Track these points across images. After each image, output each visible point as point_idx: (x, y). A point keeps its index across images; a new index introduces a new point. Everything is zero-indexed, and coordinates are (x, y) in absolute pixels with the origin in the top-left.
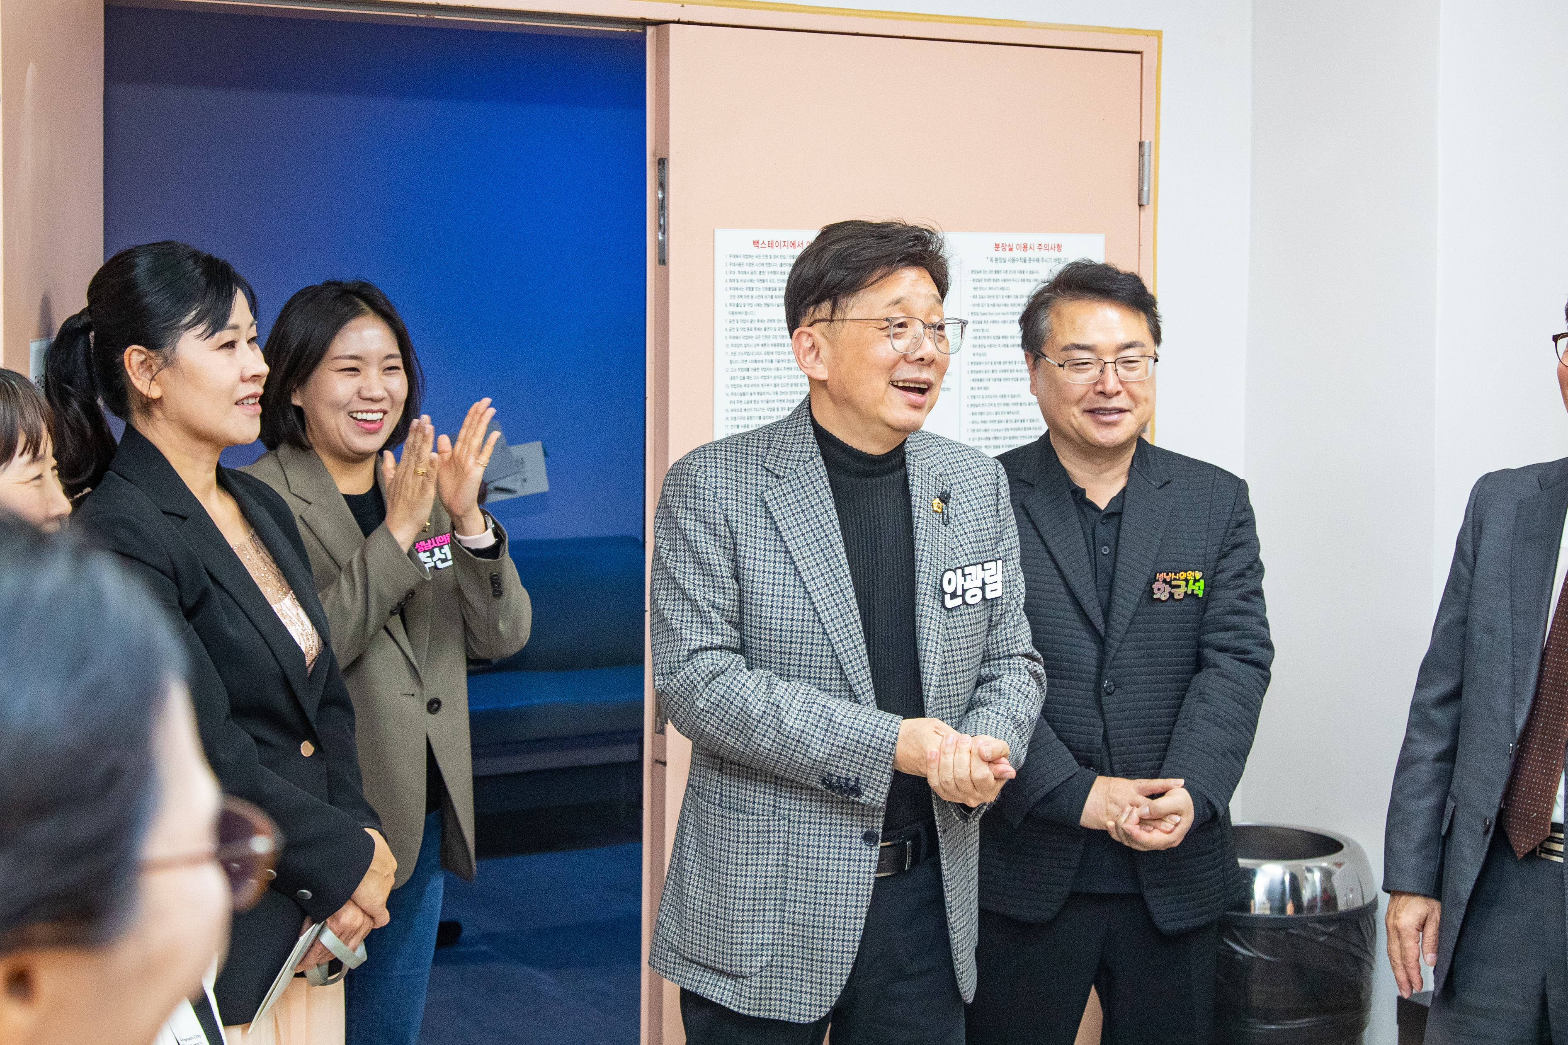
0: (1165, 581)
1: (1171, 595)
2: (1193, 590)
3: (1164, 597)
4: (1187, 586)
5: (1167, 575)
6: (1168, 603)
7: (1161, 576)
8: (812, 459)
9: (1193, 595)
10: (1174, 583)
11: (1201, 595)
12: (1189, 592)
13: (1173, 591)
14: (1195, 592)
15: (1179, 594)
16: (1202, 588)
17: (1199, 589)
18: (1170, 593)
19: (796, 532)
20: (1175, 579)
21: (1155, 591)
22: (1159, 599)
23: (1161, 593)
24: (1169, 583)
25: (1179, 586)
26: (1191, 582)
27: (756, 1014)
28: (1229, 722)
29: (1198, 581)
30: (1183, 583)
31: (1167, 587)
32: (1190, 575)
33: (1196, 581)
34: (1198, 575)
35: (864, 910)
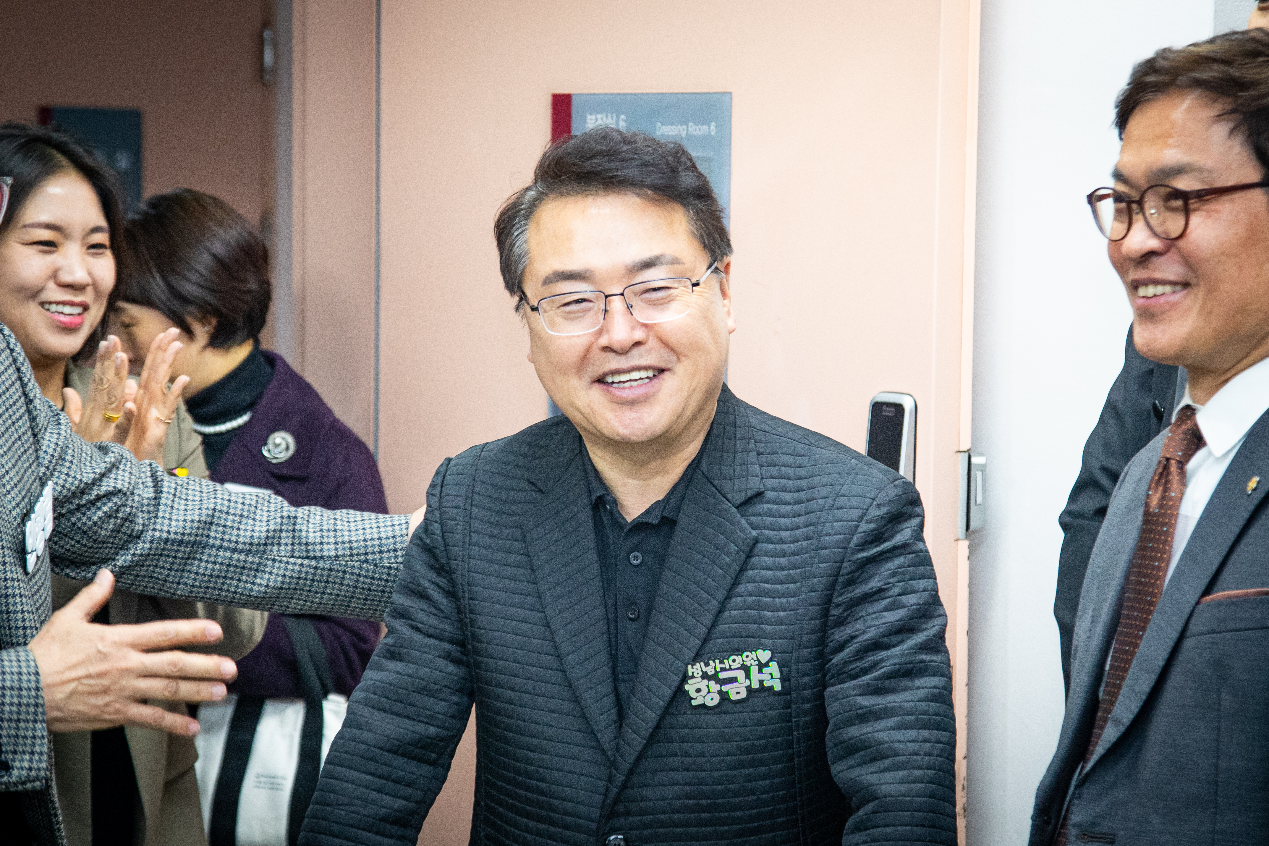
0: (705, 676)
1: (724, 696)
2: (761, 682)
3: (713, 700)
4: (748, 676)
5: (707, 665)
6: (723, 710)
7: (695, 669)
10: (722, 676)
11: (778, 687)
12: (756, 685)
13: (725, 688)
14: (766, 684)
15: (737, 692)
16: (777, 674)
17: (772, 678)
18: (720, 692)
20: (723, 670)
21: (693, 694)
22: (703, 706)
23: (704, 694)
24: (714, 677)
25: (734, 680)
26: (754, 670)
29: (767, 665)
30: (740, 674)
31: (715, 687)
32: (749, 658)
33: (761, 666)
34: (764, 655)
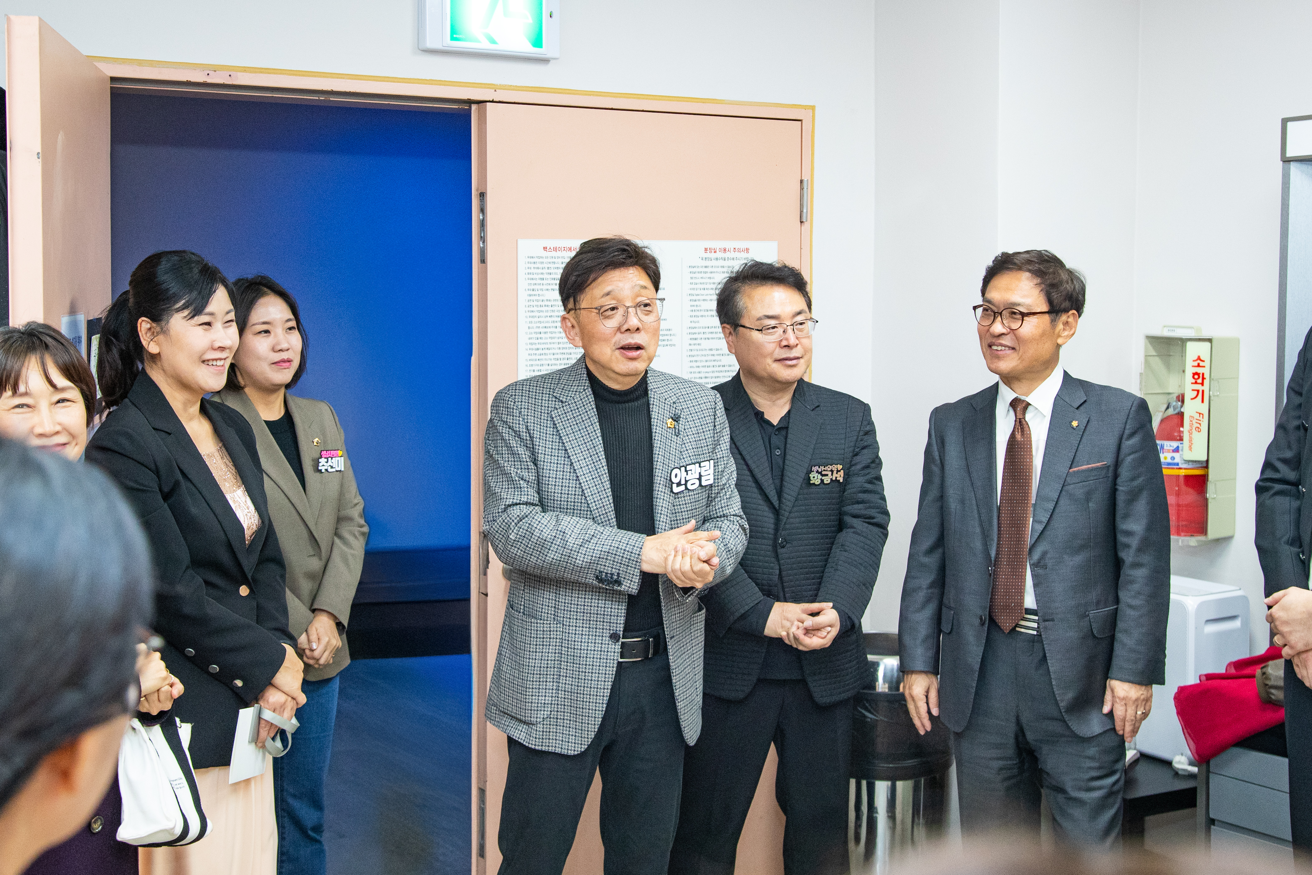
0: (817, 472)
1: (822, 481)
2: (836, 477)
3: (818, 482)
4: (832, 475)
5: (819, 467)
6: (821, 486)
7: (815, 469)
8: (584, 390)
9: (837, 481)
10: (823, 473)
11: (841, 481)
12: (834, 479)
13: (823, 478)
14: (838, 479)
15: (827, 480)
16: (842, 476)
17: (840, 477)
18: (821, 479)
19: (572, 437)
20: (824, 470)
21: (812, 478)
22: (814, 484)
23: (815, 478)
24: (820, 473)
25: (827, 475)
26: (835, 472)
27: (540, 748)
28: (861, 564)
29: (840, 471)
30: (830, 473)
31: (820, 477)
32: (834, 468)
33: (838, 471)
34: (840, 467)
35: (610, 683)
